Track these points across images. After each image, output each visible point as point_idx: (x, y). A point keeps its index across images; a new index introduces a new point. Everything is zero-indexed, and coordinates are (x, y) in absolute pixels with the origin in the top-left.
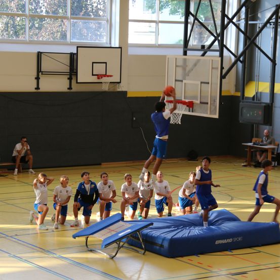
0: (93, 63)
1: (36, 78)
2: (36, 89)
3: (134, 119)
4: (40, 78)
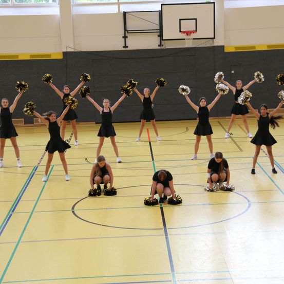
0: (180, 20)
1: (123, 37)
2: (124, 47)
3: (233, 72)
4: (127, 37)
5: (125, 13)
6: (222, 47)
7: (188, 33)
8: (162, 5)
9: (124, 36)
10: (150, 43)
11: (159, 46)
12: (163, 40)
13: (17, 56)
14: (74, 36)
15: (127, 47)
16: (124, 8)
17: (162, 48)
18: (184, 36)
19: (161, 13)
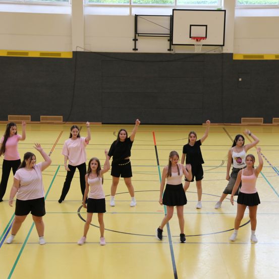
1: (134, 40)
2: (134, 50)
3: (240, 80)
4: (137, 40)
5: (136, 16)
6: (232, 54)
7: (198, 39)
8: (173, 10)
9: (134, 38)
10: (160, 46)
11: (168, 50)
12: (173, 45)
13: (27, 53)
14: (85, 37)
15: (137, 50)
16: (136, 11)
17: (172, 52)
18: (193, 42)
19: (172, 17)
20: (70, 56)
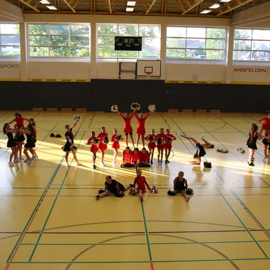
5: (120, 63)
6: (164, 81)
7: (148, 73)
8: (137, 60)
9: (119, 73)
10: (131, 77)
11: (135, 78)
12: (137, 76)
14: (96, 72)
15: (120, 78)
16: (120, 60)
18: (147, 75)
20: (90, 81)
